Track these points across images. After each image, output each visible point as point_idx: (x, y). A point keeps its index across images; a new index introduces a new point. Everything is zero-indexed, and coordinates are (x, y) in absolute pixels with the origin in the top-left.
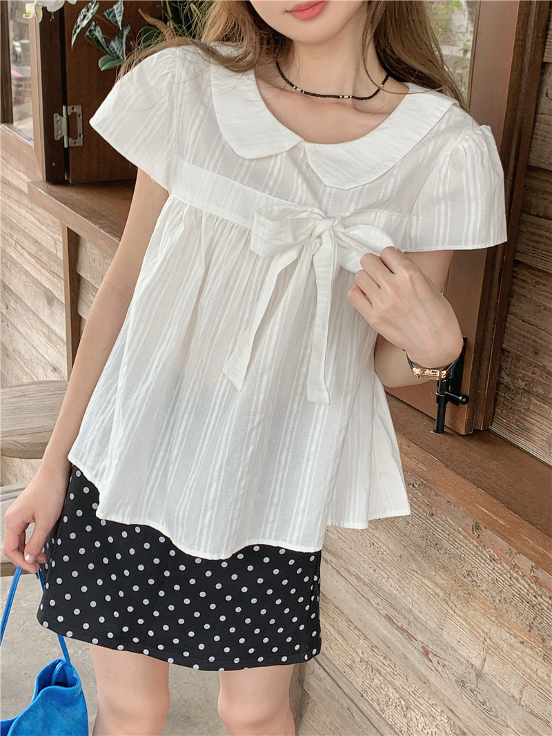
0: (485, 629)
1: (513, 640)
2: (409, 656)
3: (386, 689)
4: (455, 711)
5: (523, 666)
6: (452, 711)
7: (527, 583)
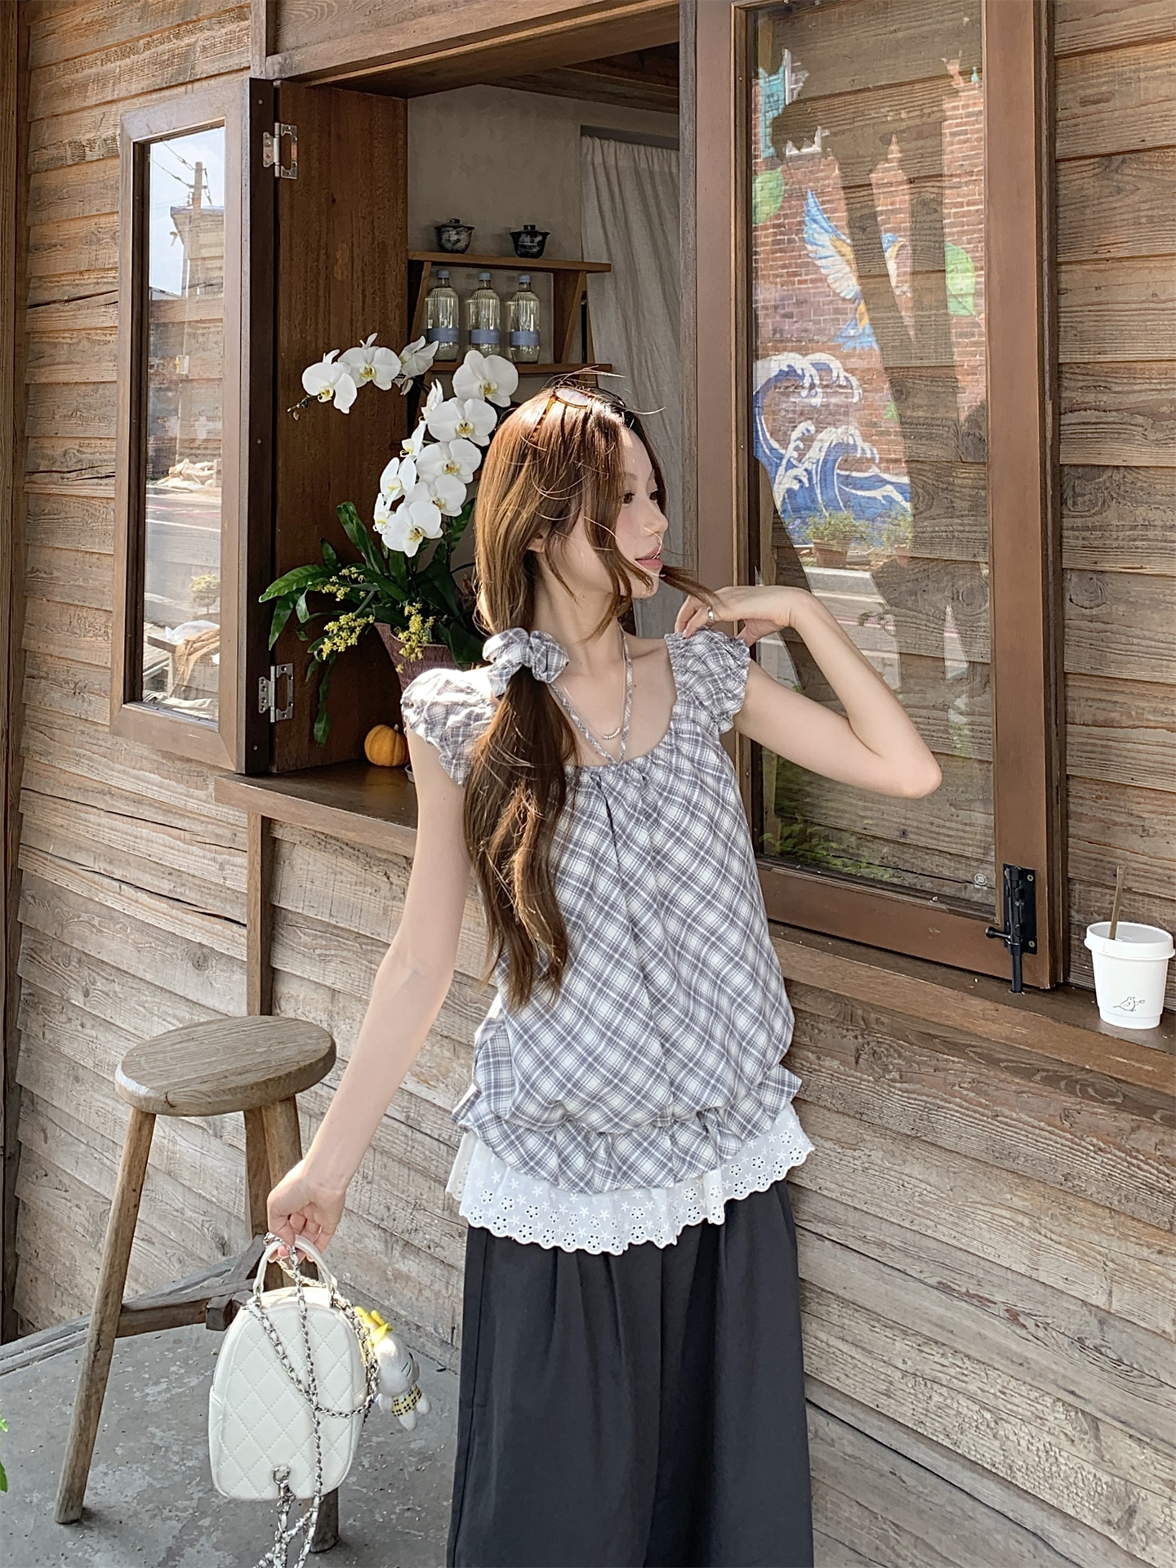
0: (1101, 1249)
1: (1144, 1252)
2: (986, 1332)
3: (955, 1406)
4: (1076, 1392)
6: (1072, 1393)
7: (1153, 1167)
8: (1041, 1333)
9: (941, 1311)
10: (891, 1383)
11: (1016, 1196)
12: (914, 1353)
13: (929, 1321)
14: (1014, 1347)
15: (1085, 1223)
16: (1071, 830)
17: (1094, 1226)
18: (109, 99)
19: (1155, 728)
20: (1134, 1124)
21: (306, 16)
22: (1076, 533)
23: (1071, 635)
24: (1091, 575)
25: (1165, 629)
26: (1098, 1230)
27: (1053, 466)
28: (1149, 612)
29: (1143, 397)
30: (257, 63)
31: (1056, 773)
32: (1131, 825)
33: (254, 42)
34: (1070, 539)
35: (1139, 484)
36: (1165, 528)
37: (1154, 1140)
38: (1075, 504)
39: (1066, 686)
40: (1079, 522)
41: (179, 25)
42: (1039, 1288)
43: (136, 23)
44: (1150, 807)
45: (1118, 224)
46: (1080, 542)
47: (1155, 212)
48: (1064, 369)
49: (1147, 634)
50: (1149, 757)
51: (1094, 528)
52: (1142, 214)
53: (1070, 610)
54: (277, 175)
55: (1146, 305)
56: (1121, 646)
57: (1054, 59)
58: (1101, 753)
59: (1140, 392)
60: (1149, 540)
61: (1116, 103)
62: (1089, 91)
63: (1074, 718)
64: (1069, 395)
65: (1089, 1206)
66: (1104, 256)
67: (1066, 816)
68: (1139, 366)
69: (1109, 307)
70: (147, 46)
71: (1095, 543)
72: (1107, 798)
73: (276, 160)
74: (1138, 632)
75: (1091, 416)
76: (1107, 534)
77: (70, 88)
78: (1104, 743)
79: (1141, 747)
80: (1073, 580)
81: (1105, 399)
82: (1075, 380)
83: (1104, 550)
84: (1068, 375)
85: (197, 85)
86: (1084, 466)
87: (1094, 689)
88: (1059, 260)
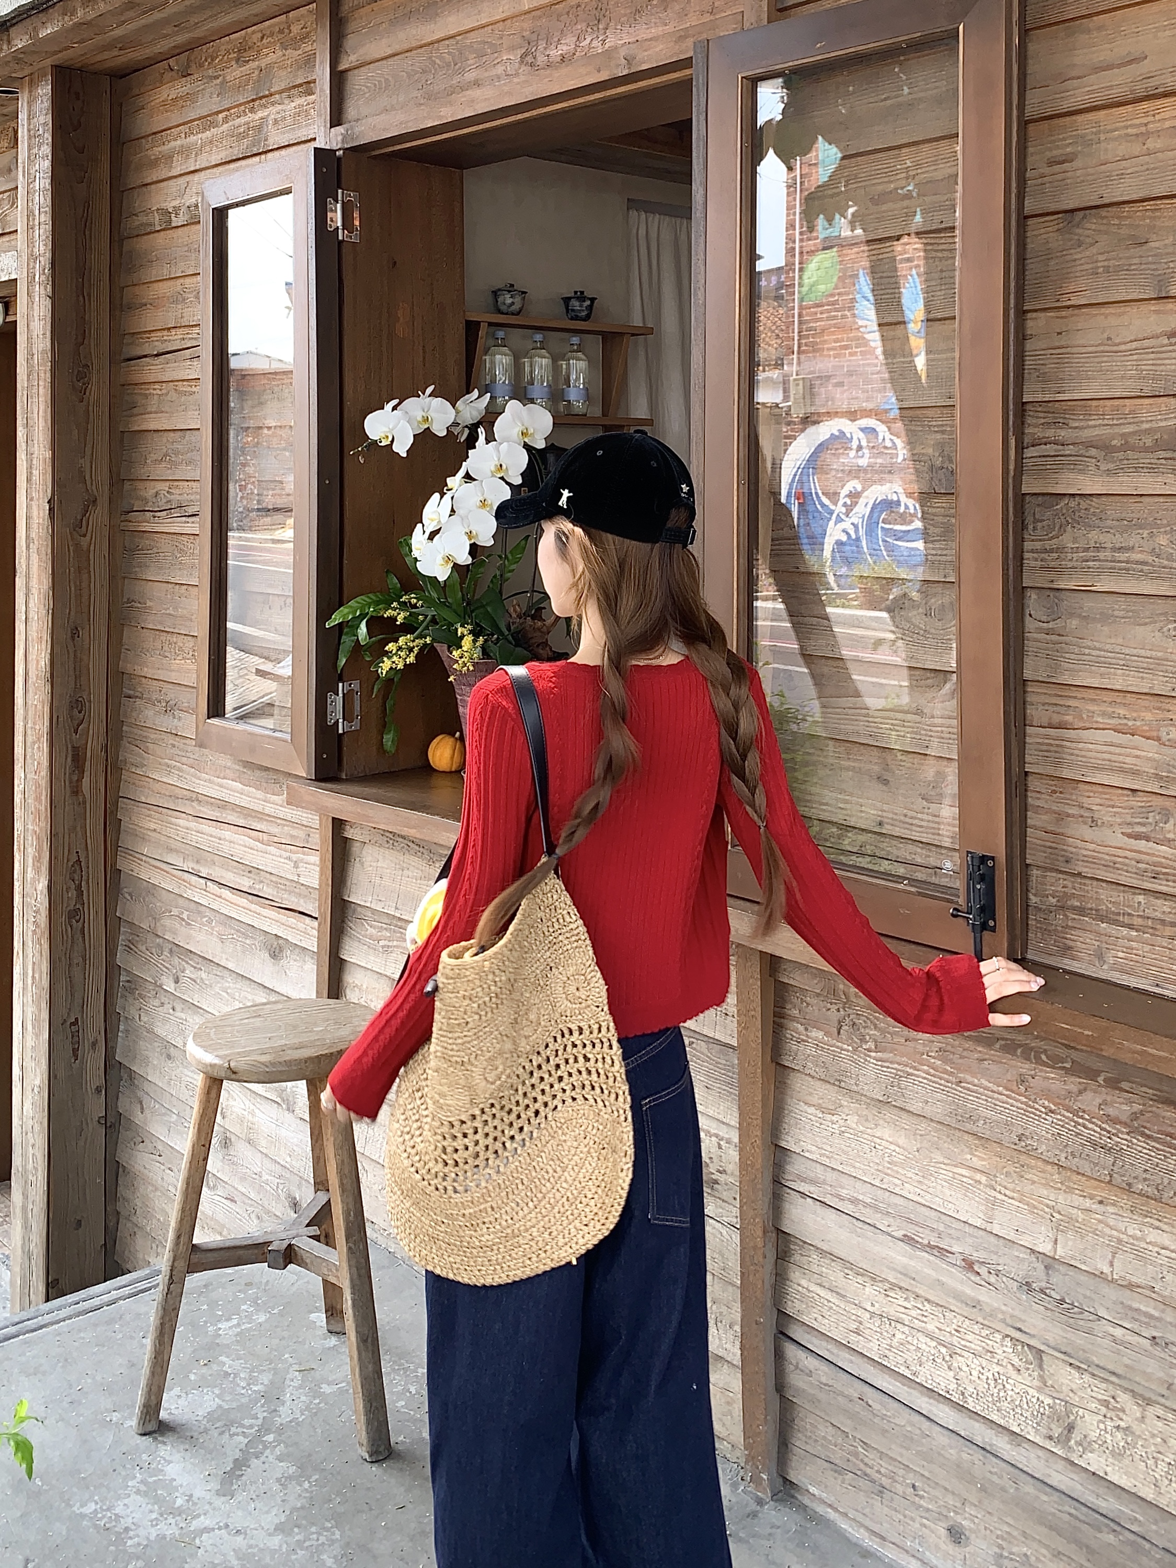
0: (1049, 1202)
1: (1088, 1203)
2: (944, 1279)
3: (915, 1342)
4: (1023, 1328)
5: (1107, 1231)
6: (1020, 1330)
7: (1096, 1125)
8: (992, 1279)
9: (905, 1260)
10: (861, 1323)
11: (975, 1156)
12: (881, 1298)
13: (895, 1270)
14: (968, 1291)
15: (1036, 1178)
16: (1029, 821)
17: (1043, 1181)
18: (192, 169)
19: (1104, 729)
20: (1081, 1087)
21: (366, 90)
22: (1035, 555)
23: (1030, 646)
24: (1048, 593)
25: (1113, 641)
26: (1046, 1185)
27: (1015, 495)
28: (1099, 625)
29: (1097, 432)
30: (322, 134)
31: (1016, 769)
32: (1082, 816)
33: (320, 115)
34: (1030, 560)
35: (1092, 510)
36: (1114, 549)
37: (1098, 1100)
38: (1035, 529)
39: (1025, 692)
40: (1038, 545)
41: (253, 100)
42: (993, 1239)
43: (215, 99)
44: (1098, 801)
45: (1078, 274)
46: (1039, 563)
47: (1111, 263)
48: (1028, 407)
49: (1097, 645)
50: (1099, 755)
51: (1052, 551)
52: (1099, 264)
53: (1030, 624)
54: (340, 238)
55: (1102, 348)
56: (1073, 656)
57: (1024, 124)
58: (1056, 752)
59: (1095, 426)
60: (1099, 560)
61: (1077, 163)
62: (1055, 153)
63: (1032, 721)
64: (1033, 430)
65: (1040, 1164)
66: (1065, 304)
67: (1025, 808)
68: (1094, 403)
69: (1068, 350)
70: (226, 120)
71: (1052, 564)
72: (1061, 793)
73: (339, 224)
74: (1089, 643)
75: (1050, 449)
76: (1062, 556)
77: (157, 159)
78: (1057, 742)
79: (1091, 746)
80: (1032, 598)
81: (1063, 434)
82: (1037, 417)
83: (1059, 570)
84: (1031, 413)
85: (270, 155)
86: (1043, 494)
87: (1049, 695)
88: (1025, 308)
